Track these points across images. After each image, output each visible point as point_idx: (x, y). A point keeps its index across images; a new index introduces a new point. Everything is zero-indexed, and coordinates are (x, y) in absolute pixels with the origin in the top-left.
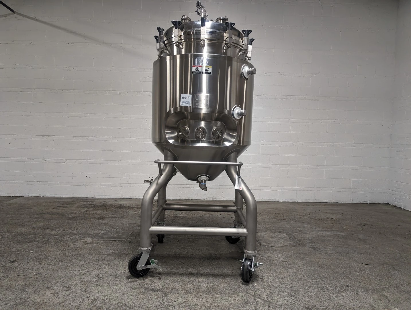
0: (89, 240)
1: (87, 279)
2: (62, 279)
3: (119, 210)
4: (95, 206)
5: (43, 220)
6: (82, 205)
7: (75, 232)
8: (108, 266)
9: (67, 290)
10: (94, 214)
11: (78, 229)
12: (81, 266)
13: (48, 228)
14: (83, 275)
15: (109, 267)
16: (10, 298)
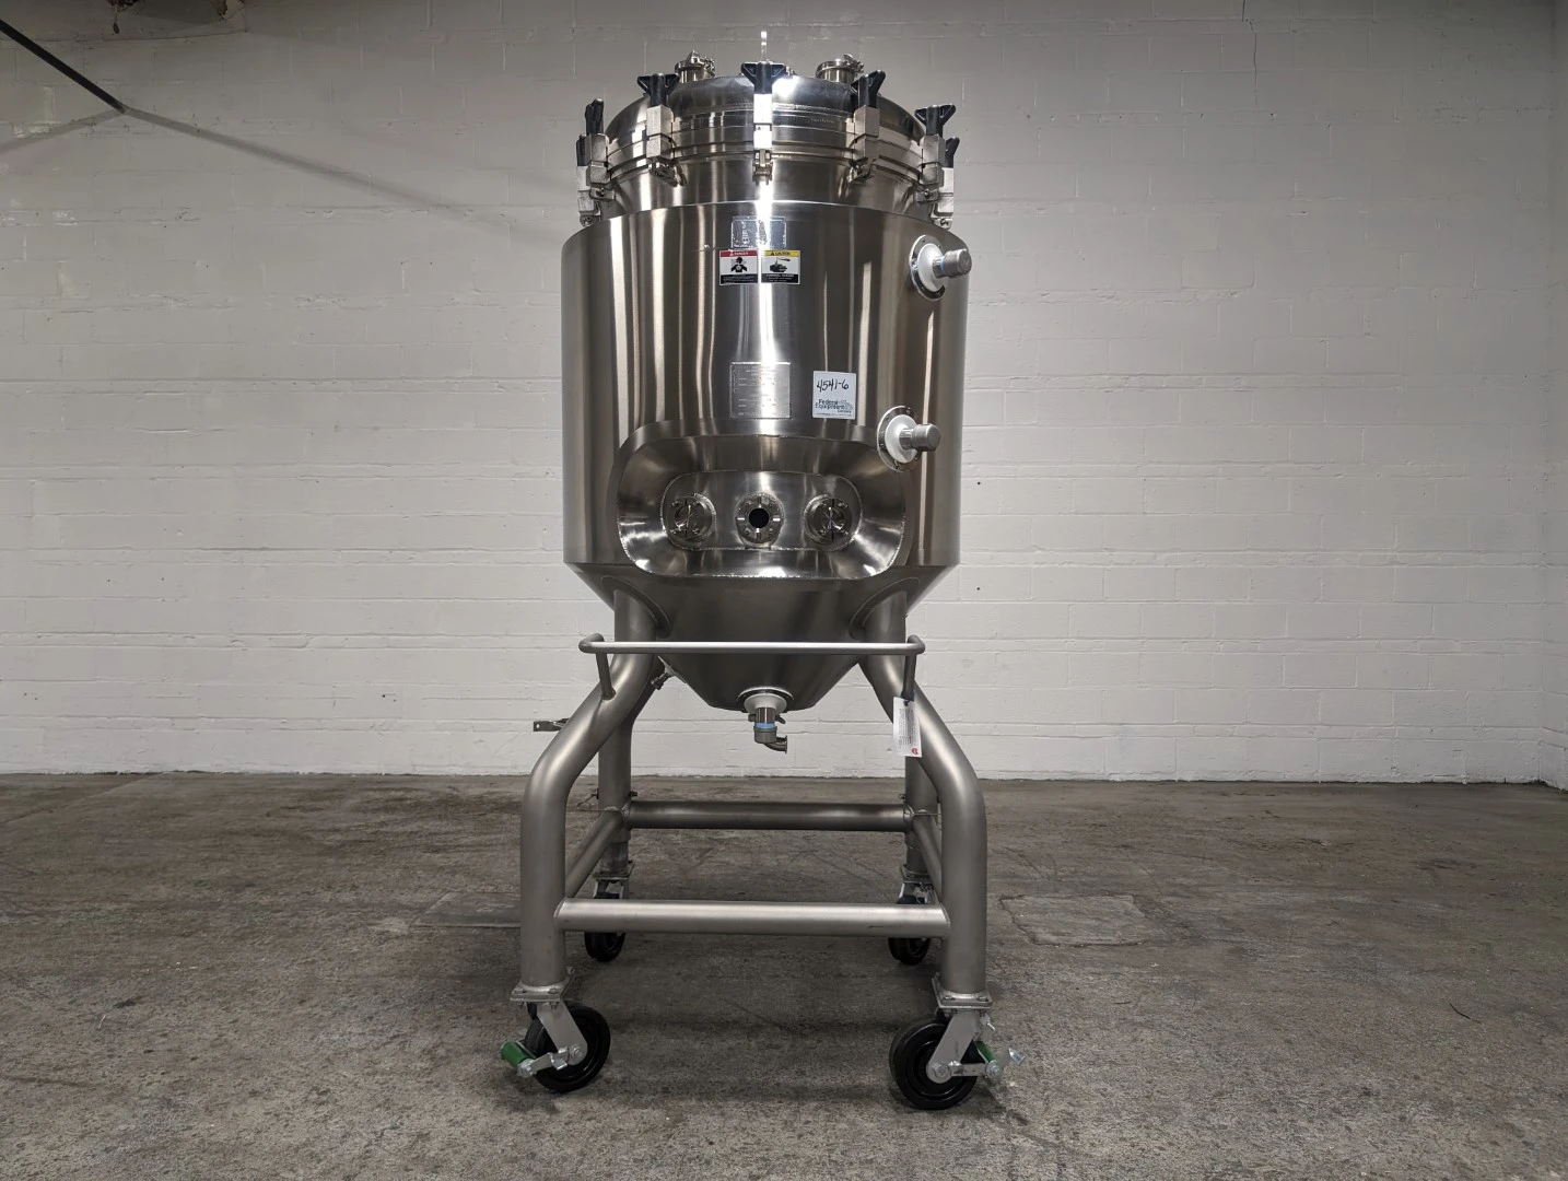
0: (396, 926)
1: (391, 1065)
2: (304, 1064)
4: (418, 805)
5: (233, 856)
6: (368, 802)
7: (347, 897)
8: (468, 1018)
9: (323, 1103)
10: (412, 832)
11: (357, 887)
12: (371, 1018)
13: (250, 885)
14: (377, 1049)
15: (470, 1022)
16: (123, 1127)
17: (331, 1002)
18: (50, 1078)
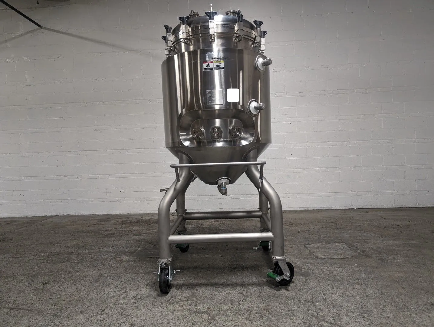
0: (125, 258)
1: (123, 301)
2: (97, 302)
4: (131, 222)
5: (78, 238)
7: (111, 250)
9: (102, 314)
11: (114, 247)
13: (83, 247)
14: (119, 296)
15: (147, 287)
17: (106, 282)
18: (20, 308)
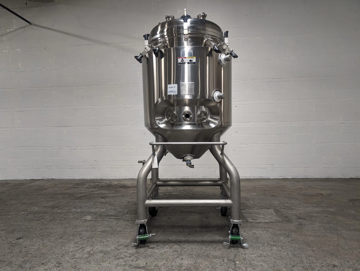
0: (89, 218)
1: (79, 256)
2: (57, 255)
3: (121, 189)
4: (101, 186)
8: (101, 243)
10: (98, 193)
11: (82, 208)
13: (57, 207)
14: (76, 251)
15: (101, 244)
